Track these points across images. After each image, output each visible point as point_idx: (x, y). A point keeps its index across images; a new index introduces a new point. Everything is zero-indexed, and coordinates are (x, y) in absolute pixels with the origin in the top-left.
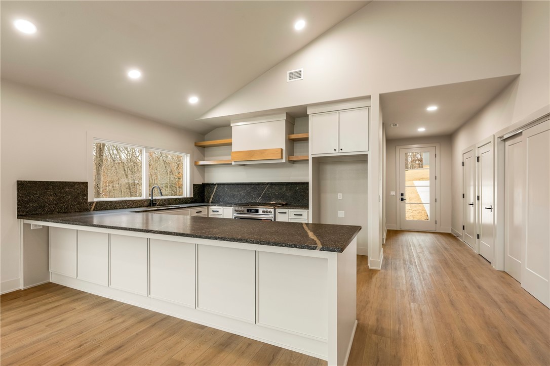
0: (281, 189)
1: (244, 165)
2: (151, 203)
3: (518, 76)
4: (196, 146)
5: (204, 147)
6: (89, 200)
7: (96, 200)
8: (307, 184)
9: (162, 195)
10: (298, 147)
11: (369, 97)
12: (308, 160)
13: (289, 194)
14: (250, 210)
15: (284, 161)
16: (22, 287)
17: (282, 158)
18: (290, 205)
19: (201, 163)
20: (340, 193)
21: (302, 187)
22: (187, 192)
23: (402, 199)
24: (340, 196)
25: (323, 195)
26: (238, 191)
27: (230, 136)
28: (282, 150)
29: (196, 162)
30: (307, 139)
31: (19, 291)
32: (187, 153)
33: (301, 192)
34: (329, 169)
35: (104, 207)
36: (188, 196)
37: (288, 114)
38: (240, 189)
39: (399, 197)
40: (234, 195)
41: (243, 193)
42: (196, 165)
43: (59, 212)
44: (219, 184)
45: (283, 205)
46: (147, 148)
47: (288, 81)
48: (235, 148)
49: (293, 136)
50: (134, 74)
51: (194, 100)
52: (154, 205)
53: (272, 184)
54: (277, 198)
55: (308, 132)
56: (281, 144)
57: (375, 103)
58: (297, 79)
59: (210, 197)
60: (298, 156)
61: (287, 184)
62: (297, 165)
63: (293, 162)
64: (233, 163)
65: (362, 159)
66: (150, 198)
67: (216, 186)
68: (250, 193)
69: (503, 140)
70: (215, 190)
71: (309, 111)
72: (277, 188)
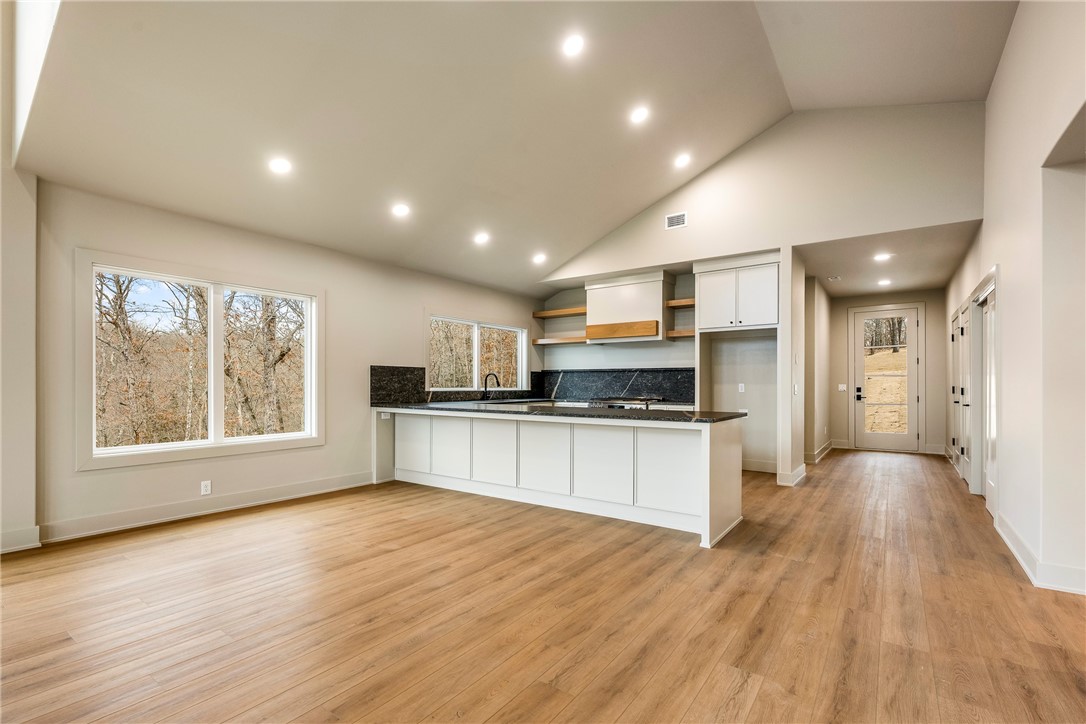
0: (655, 378)
1: (602, 344)
2: (485, 396)
4: (534, 317)
5: (544, 318)
6: (426, 390)
7: (432, 389)
8: (693, 370)
9: (499, 385)
10: (680, 318)
11: (777, 250)
12: (694, 336)
13: (667, 385)
15: (660, 338)
16: (375, 482)
17: (657, 334)
18: (668, 401)
19: (541, 342)
20: (742, 382)
21: (686, 375)
22: (523, 383)
23: (859, 398)
24: (741, 387)
25: (716, 387)
26: (593, 382)
27: (584, 302)
28: (657, 322)
29: (534, 341)
30: (692, 306)
31: (372, 485)
32: (523, 327)
33: (685, 382)
34: (726, 349)
35: (438, 399)
36: (525, 388)
37: (666, 273)
38: (596, 379)
39: (853, 393)
40: (587, 388)
41: (600, 384)
42: (535, 344)
43: (402, 402)
44: (566, 372)
45: (659, 401)
46: (479, 323)
47: (667, 228)
48: (591, 320)
49: (674, 303)
50: (482, 238)
51: (539, 259)
52: (488, 398)
53: (642, 371)
54: (650, 390)
55: (694, 297)
56: (656, 314)
57: (786, 258)
58: (679, 226)
59: (552, 390)
60: (680, 329)
61: (666, 370)
62: (679, 344)
63: (674, 339)
64: (588, 342)
65: (770, 335)
66: (483, 389)
67: (561, 375)
68: (610, 384)
69: (979, 304)
70: (560, 379)
71: (695, 269)
72: (650, 377)
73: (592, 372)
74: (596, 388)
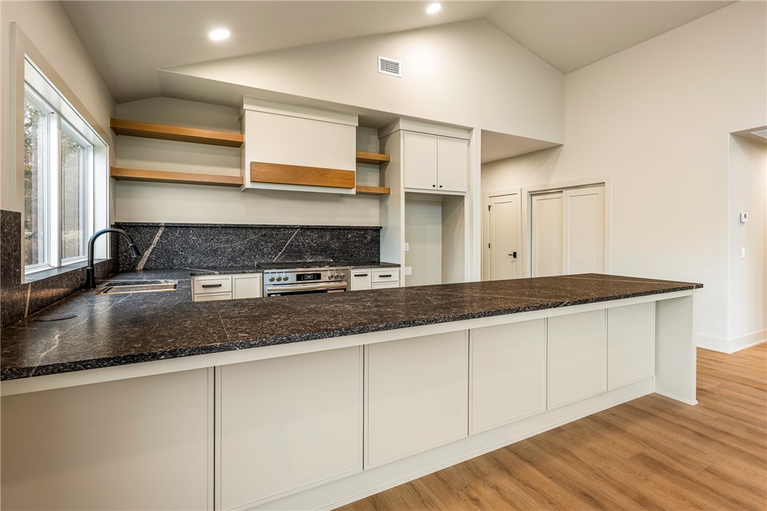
0: (322, 237)
4: (110, 127)
11: (470, 130)
13: (335, 245)
14: (303, 275)
15: (353, 192)
17: (353, 187)
20: (407, 242)
21: (358, 234)
26: (227, 241)
28: (354, 173)
29: (113, 169)
33: (355, 242)
38: (232, 237)
40: (215, 251)
41: (238, 245)
42: (112, 177)
47: (379, 72)
53: (307, 228)
54: (315, 252)
56: (347, 162)
58: (392, 74)
61: (335, 229)
64: (248, 186)
67: (161, 231)
68: (257, 244)
69: (532, 194)
70: (157, 239)
71: (402, 125)
72: (315, 236)
73: (226, 227)
74: (233, 251)
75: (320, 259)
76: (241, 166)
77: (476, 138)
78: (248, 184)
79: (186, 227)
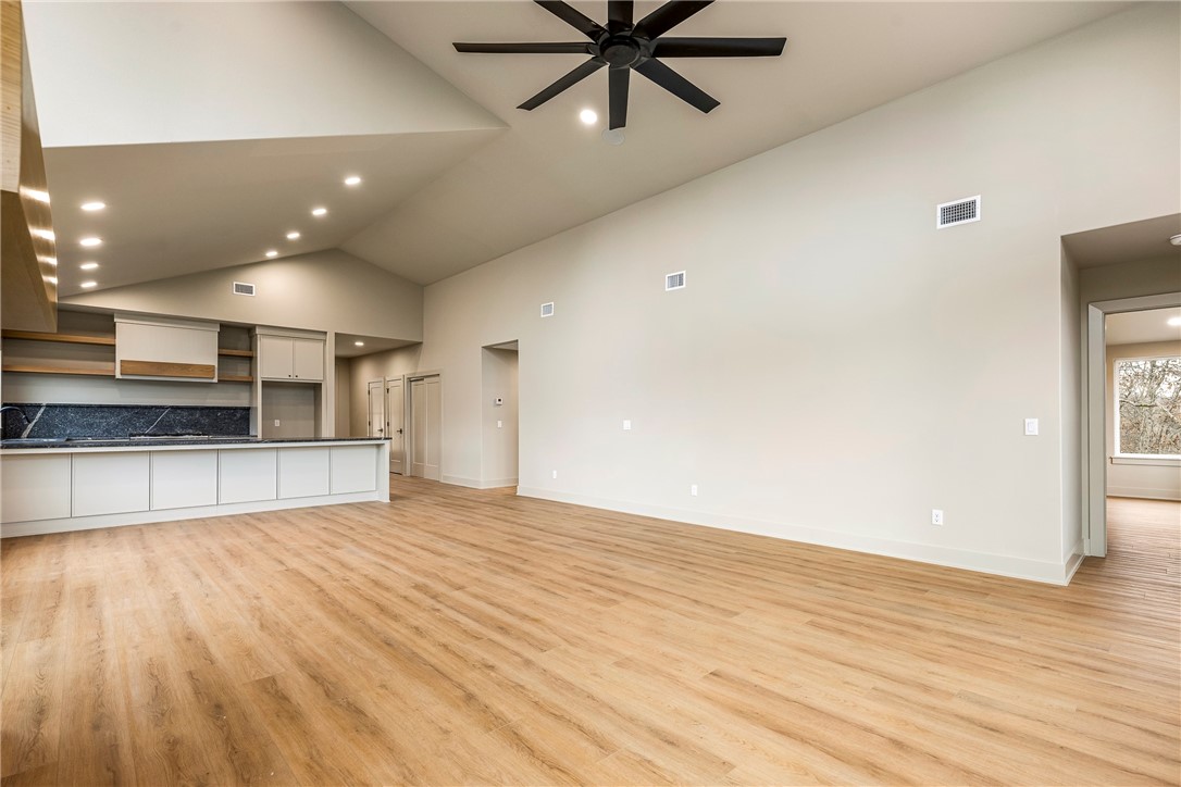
0: (191, 415)
3: (421, 343)
8: (253, 409)
11: (325, 333)
12: (256, 383)
13: (205, 421)
15: (216, 381)
17: (213, 377)
20: (278, 419)
21: (226, 412)
26: (102, 417)
27: (111, 334)
28: (211, 367)
30: (253, 358)
33: (225, 418)
37: (223, 328)
41: (113, 420)
44: (52, 406)
47: (235, 292)
48: (124, 354)
55: (256, 351)
58: (246, 294)
65: (315, 389)
67: (42, 410)
68: (130, 420)
69: (410, 381)
70: (39, 415)
71: (258, 331)
72: (185, 414)
73: (101, 407)
74: (108, 424)
75: (191, 431)
76: (114, 361)
77: (331, 339)
78: (118, 376)
79: (66, 407)
